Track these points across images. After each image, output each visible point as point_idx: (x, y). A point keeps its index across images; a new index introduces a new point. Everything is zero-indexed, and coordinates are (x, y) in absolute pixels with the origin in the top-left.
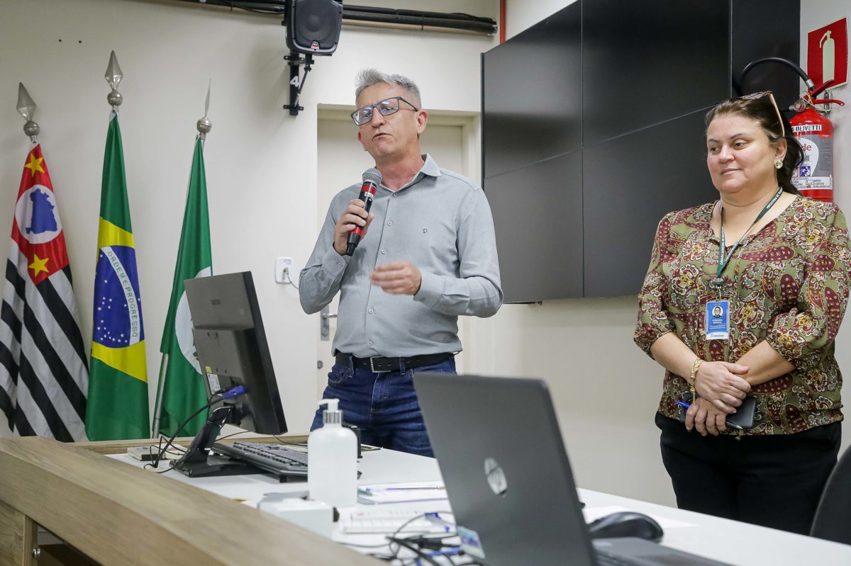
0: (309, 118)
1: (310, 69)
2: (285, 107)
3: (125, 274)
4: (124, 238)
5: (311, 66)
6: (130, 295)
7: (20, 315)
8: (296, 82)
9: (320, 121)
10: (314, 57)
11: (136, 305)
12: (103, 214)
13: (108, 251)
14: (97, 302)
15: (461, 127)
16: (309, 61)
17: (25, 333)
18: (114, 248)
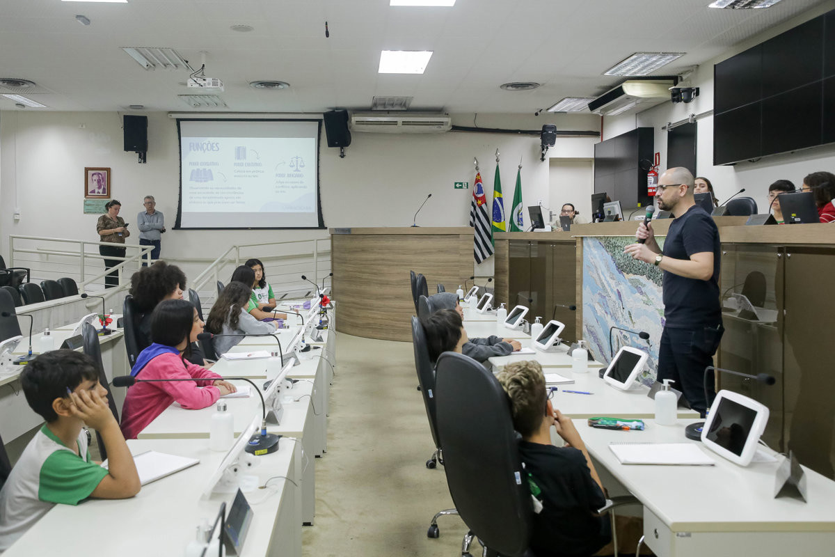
0: (547, 162)
2: (541, 159)
3: (500, 204)
4: (500, 195)
6: (501, 209)
7: (475, 214)
8: (544, 152)
9: (550, 162)
10: (548, 147)
11: (503, 212)
12: (495, 189)
14: (493, 211)
15: (588, 162)
17: (476, 219)
18: (497, 198)
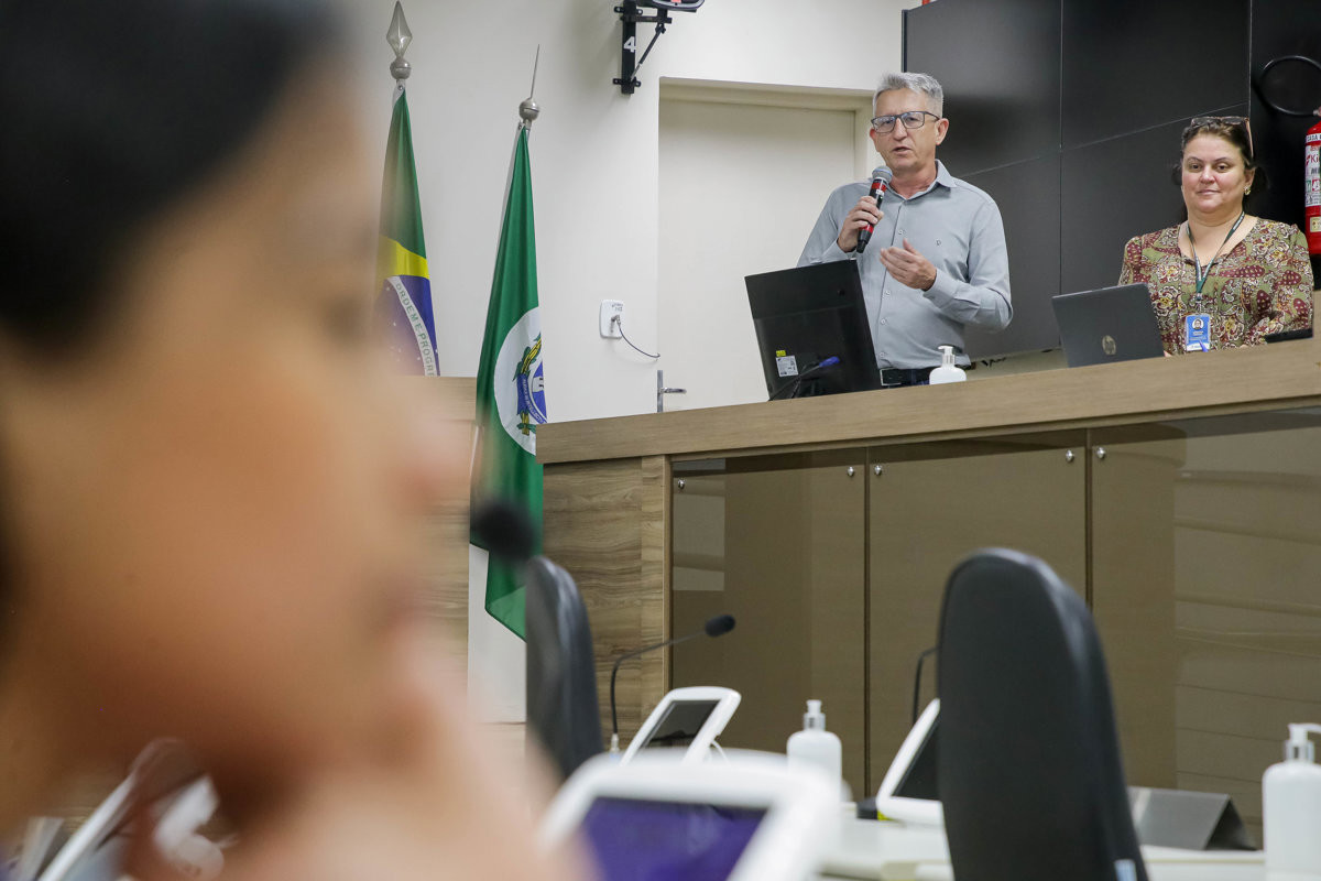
0: (647, 97)
1: (663, 30)
2: (616, 82)
3: (418, 315)
4: (416, 265)
5: (666, 25)
6: (425, 344)
8: (631, 45)
9: (662, 102)
10: (670, 14)
11: (434, 359)
12: (386, 230)
13: (396, 282)
15: (854, 112)
16: (663, 19)
18: (402, 277)
